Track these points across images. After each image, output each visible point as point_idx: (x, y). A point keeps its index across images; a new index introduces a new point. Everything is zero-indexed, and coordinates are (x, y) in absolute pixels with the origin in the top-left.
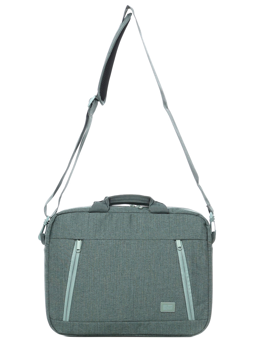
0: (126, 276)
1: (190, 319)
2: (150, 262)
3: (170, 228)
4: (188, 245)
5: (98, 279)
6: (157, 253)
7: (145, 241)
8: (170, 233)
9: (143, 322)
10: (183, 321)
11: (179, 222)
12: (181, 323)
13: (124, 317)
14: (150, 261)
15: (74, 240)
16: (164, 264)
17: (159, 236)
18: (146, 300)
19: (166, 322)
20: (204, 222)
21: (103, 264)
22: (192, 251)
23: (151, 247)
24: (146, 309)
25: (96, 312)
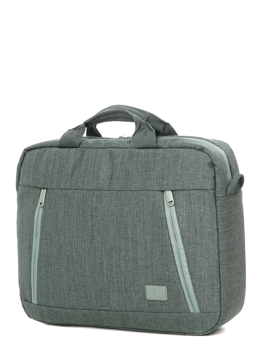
0: (96, 245)
1: (192, 311)
2: (126, 226)
3: (154, 172)
4: (181, 199)
5: (63, 248)
6: (136, 211)
7: (119, 192)
8: (155, 180)
9: (126, 312)
10: (181, 314)
11: (169, 162)
12: (179, 317)
13: (99, 305)
14: (126, 223)
15: (39, 189)
16: (146, 228)
17: (140, 185)
18: (125, 282)
19: (157, 314)
20: (210, 161)
21: (68, 226)
22: (188, 209)
23: (127, 202)
24: (126, 294)
25: (64, 294)
